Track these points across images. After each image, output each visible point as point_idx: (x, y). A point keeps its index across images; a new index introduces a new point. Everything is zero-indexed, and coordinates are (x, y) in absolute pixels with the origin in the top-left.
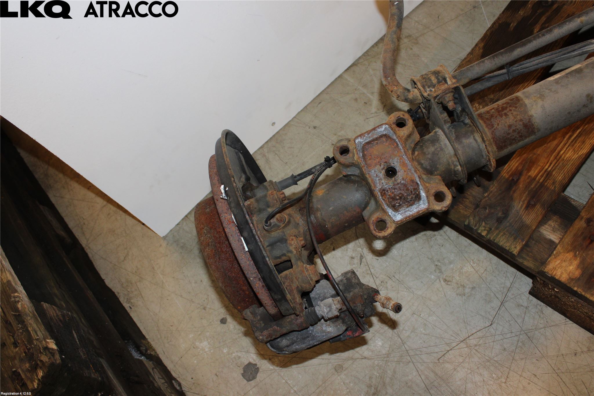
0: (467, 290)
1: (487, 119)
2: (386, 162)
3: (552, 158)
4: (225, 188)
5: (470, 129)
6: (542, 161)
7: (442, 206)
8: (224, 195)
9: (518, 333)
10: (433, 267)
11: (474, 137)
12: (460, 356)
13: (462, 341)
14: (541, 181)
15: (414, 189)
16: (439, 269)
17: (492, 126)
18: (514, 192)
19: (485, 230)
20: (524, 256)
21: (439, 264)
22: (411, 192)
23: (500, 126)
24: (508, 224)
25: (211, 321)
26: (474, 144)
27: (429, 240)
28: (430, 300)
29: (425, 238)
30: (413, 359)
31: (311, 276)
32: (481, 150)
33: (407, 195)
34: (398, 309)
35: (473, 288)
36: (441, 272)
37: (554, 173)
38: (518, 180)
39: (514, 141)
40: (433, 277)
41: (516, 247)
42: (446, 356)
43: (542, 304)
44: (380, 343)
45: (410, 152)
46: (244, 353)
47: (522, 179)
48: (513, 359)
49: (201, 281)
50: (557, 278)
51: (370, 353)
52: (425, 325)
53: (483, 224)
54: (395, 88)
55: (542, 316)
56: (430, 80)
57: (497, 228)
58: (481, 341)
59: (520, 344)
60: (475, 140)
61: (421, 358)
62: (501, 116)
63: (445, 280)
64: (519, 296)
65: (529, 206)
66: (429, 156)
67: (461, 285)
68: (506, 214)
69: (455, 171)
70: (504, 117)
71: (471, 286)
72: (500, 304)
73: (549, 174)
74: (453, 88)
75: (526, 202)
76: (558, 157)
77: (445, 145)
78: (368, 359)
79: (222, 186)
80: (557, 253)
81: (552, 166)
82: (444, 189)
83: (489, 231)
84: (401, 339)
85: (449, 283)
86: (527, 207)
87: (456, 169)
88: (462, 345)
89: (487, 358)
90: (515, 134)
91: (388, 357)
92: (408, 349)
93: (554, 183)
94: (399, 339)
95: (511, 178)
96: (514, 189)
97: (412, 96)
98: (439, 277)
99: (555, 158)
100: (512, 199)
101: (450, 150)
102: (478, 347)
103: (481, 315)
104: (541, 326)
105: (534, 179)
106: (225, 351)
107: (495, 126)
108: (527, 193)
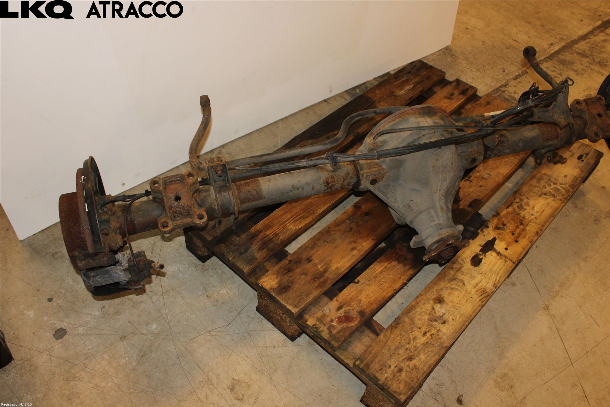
0: (219, 304)
1: (238, 186)
2: (176, 193)
3: (281, 227)
4: (84, 178)
5: (228, 188)
6: (275, 227)
7: (200, 221)
8: (82, 181)
9: (243, 332)
10: (202, 287)
11: (228, 193)
12: (204, 340)
13: (208, 332)
14: (271, 237)
15: (188, 210)
16: (205, 289)
17: (240, 189)
18: (255, 240)
19: (231, 257)
20: (251, 276)
21: (206, 286)
22: (186, 211)
23: (244, 190)
24: (245, 256)
25: (40, 298)
26: (227, 196)
27: (204, 272)
28: (195, 306)
29: (202, 270)
30: (173, 338)
31: (118, 241)
32: (230, 201)
33: (184, 212)
34: (162, 267)
35: (224, 303)
36: (206, 291)
37: (280, 234)
38: (258, 234)
39: (250, 200)
40: (200, 293)
41: (246, 268)
42: (195, 339)
43: (263, 317)
44: (155, 327)
45: (192, 193)
46: (59, 321)
47: (261, 234)
48: (236, 346)
49: (41, 273)
50: (264, 287)
51: (147, 332)
52: (187, 319)
53: (232, 254)
54: (194, 160)
55: (260, 324)
56: (214, 160)
57: (238, 257)
58: (220, 333)
59: (243, 338)
60: (229, 195)
61: (179, 339)
62: (246, 186)
63: (207, 296)
64: (250, 312)
65: (261, 249)
66: (202, 197)
67: (216, 300)
68: (246, 251)
69: (214, 209)
70: (247, 186)
71: (223, 302)
72: (237, 314)
73: (277, 234)
74: (222, 164)
75: (259, 246)
76: (285, 227)
77: (212, 193)
78: (145, 335)
79: (83, 177)
80: (268, 274)
81: (280, 230)
82: (205, 214)
83: (234, 258)
84: (169, 326)
85: (209, 298)
86: (259, 249)
87: (215, 207)
88: (208, 334)
89: (220, 343)
90: (251, 197)
91: (158, 335)
92: (172, 332)
93: (278, 239)
94: (168, 326)
95: (255, 233)
96: (255, 239)
97: (202, 166)
98: (204, 294)
99: (283, 227)
100: (252, 243)
101: (213, 196)
102: (217, 336)
103: (224, 319)
104: (259, 330)
105: (268, 236)
106: (45, 319)
107: (241, 190)
108: (261, 242)
